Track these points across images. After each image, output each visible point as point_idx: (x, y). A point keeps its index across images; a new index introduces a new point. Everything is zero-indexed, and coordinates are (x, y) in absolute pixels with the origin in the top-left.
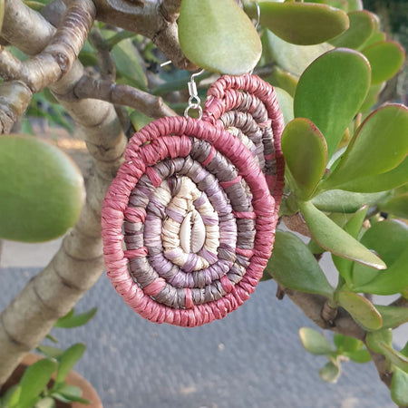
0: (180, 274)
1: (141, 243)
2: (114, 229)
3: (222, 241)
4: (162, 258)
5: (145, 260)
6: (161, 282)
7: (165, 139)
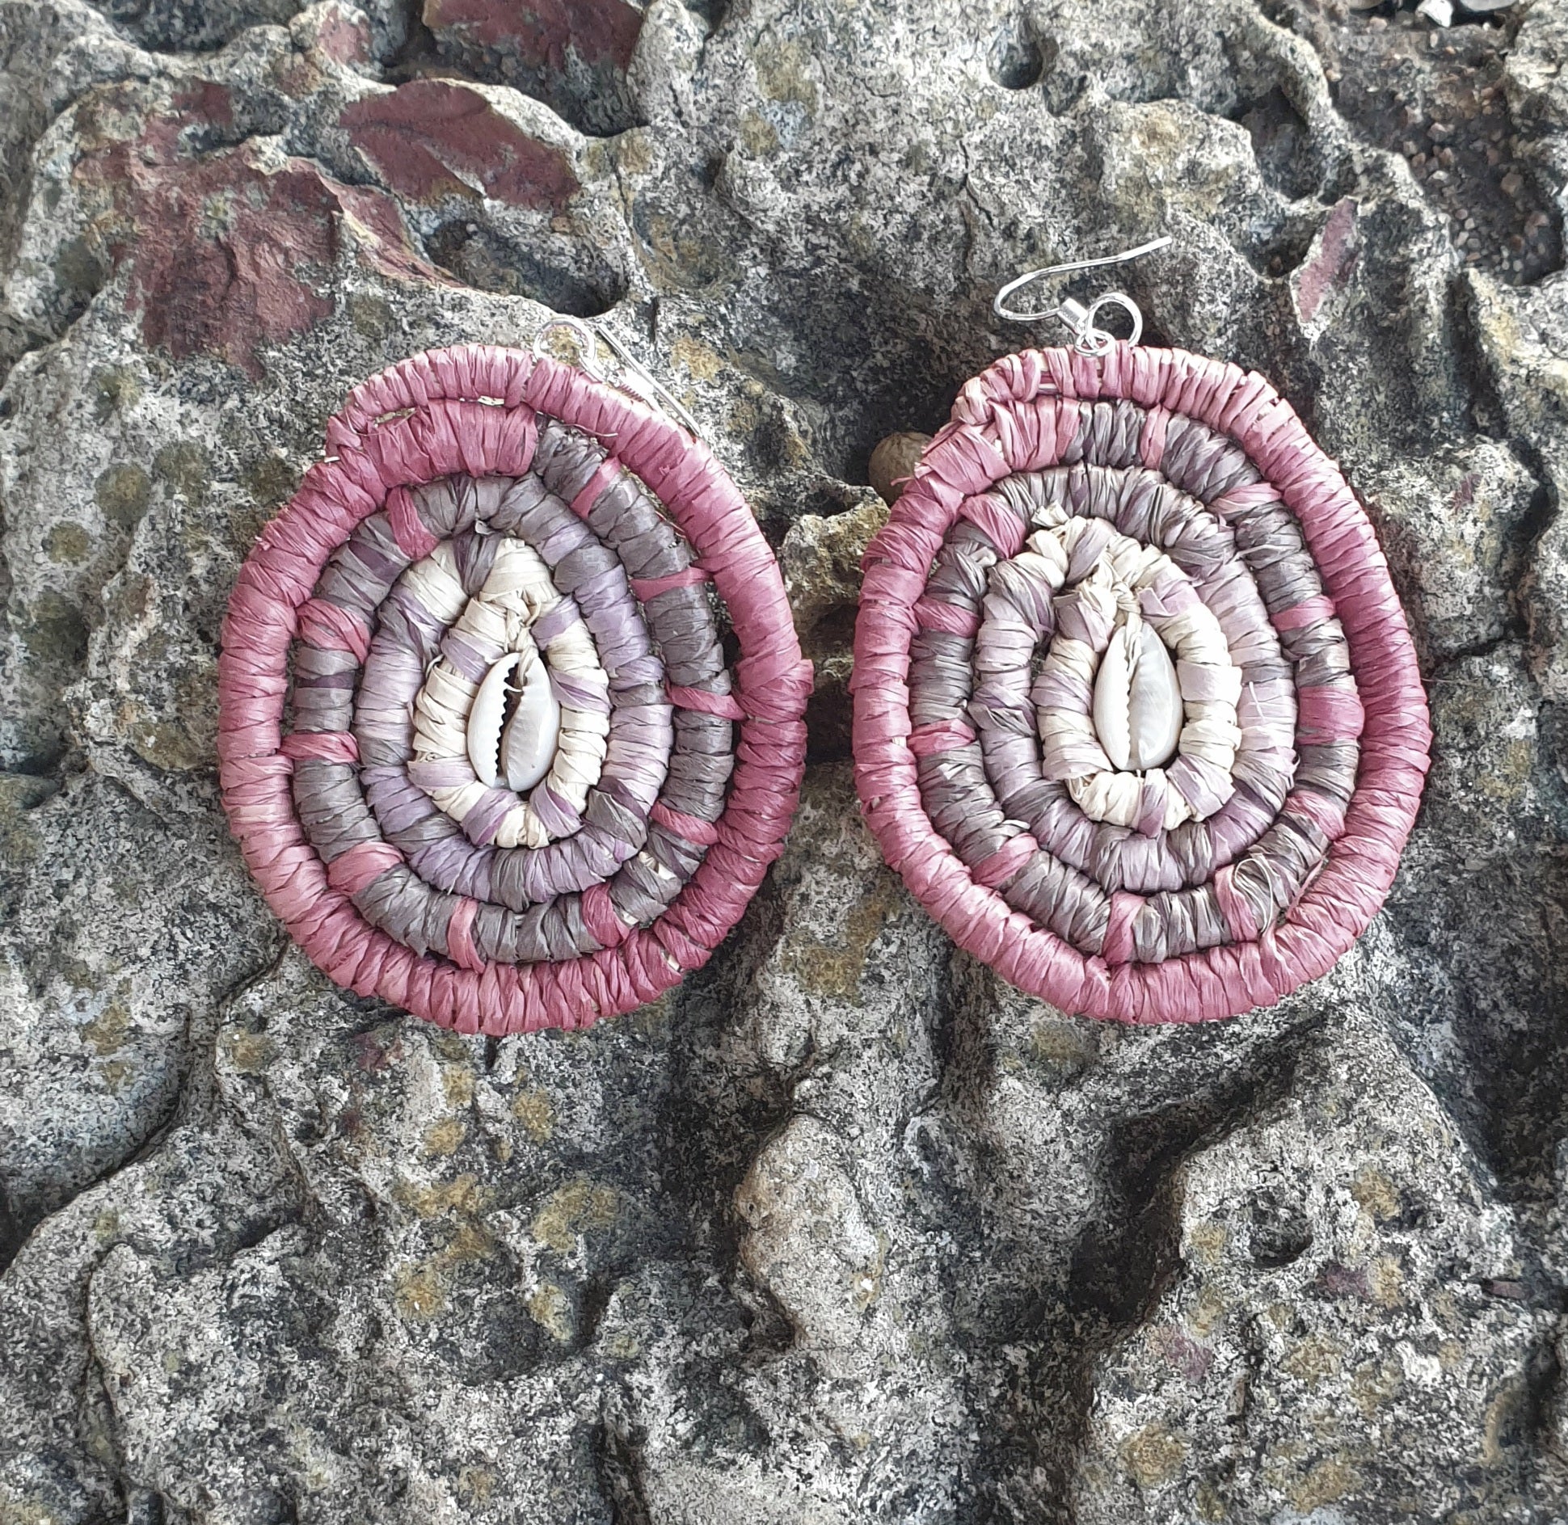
0: (451, 845)
1: (336, 719)
2: (249, 654)
3: (610, 770)
4: (401, 783)
5: (339, 773)
6: (382, 856)
7: (454, 409)
